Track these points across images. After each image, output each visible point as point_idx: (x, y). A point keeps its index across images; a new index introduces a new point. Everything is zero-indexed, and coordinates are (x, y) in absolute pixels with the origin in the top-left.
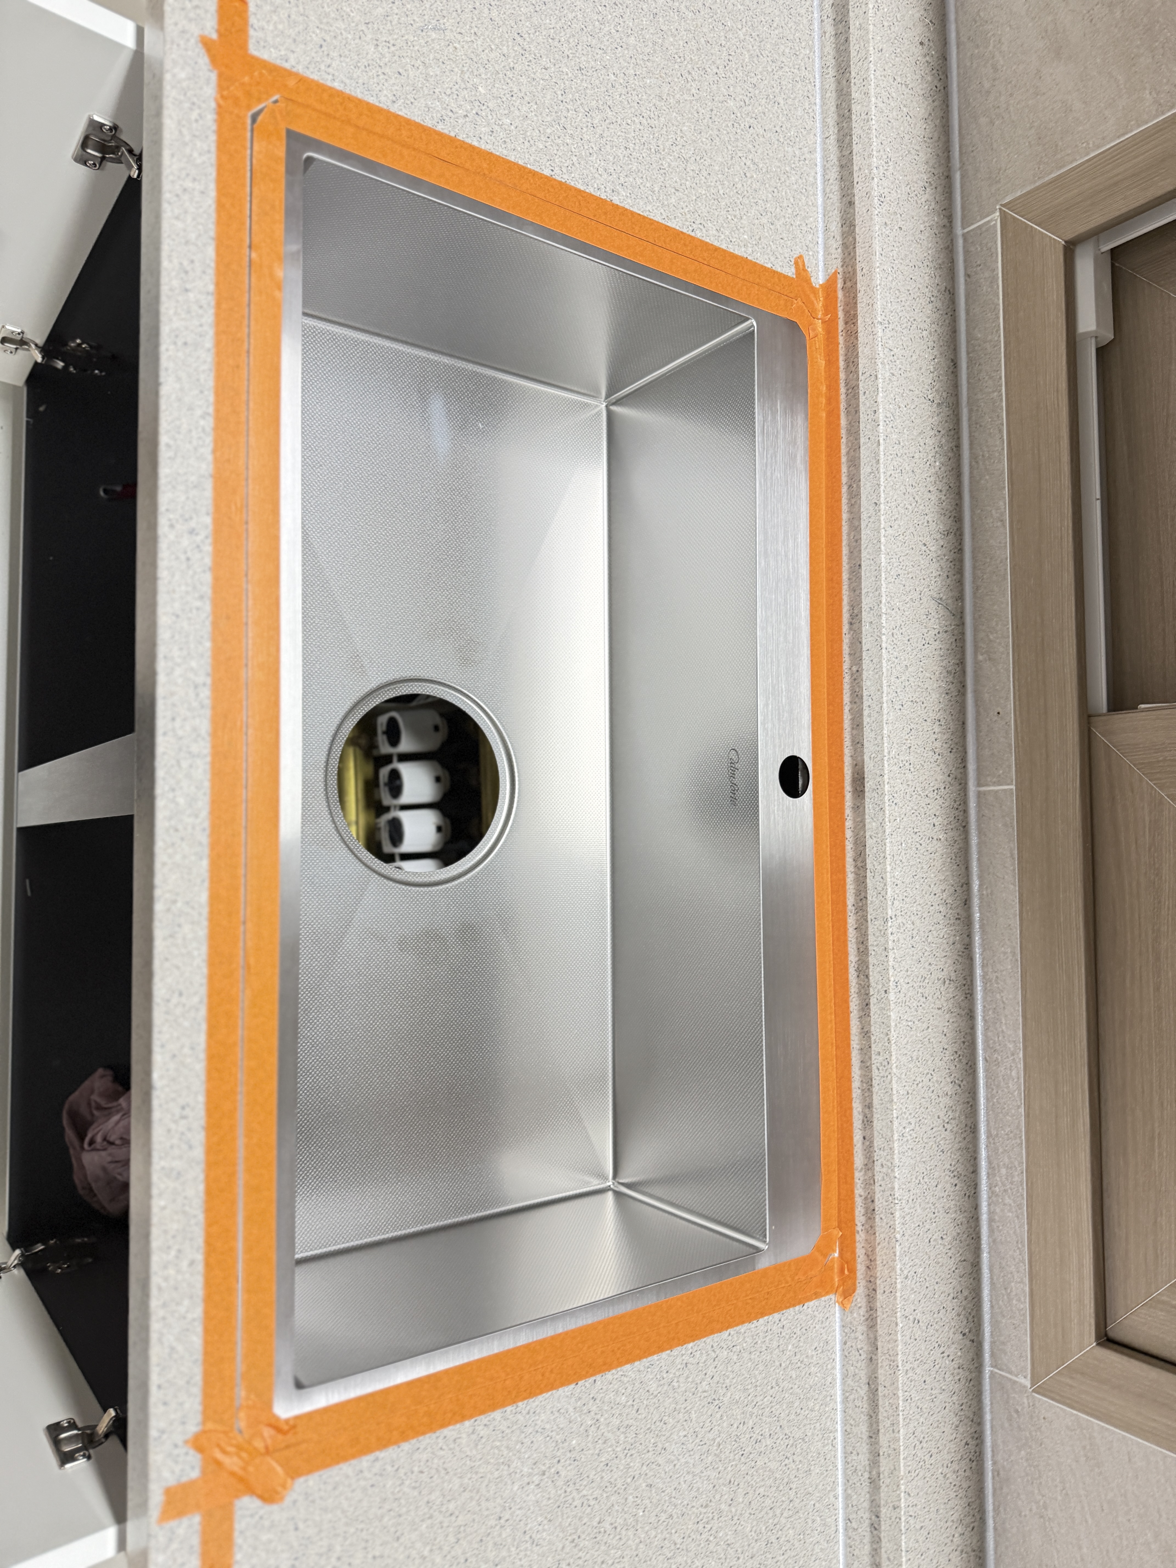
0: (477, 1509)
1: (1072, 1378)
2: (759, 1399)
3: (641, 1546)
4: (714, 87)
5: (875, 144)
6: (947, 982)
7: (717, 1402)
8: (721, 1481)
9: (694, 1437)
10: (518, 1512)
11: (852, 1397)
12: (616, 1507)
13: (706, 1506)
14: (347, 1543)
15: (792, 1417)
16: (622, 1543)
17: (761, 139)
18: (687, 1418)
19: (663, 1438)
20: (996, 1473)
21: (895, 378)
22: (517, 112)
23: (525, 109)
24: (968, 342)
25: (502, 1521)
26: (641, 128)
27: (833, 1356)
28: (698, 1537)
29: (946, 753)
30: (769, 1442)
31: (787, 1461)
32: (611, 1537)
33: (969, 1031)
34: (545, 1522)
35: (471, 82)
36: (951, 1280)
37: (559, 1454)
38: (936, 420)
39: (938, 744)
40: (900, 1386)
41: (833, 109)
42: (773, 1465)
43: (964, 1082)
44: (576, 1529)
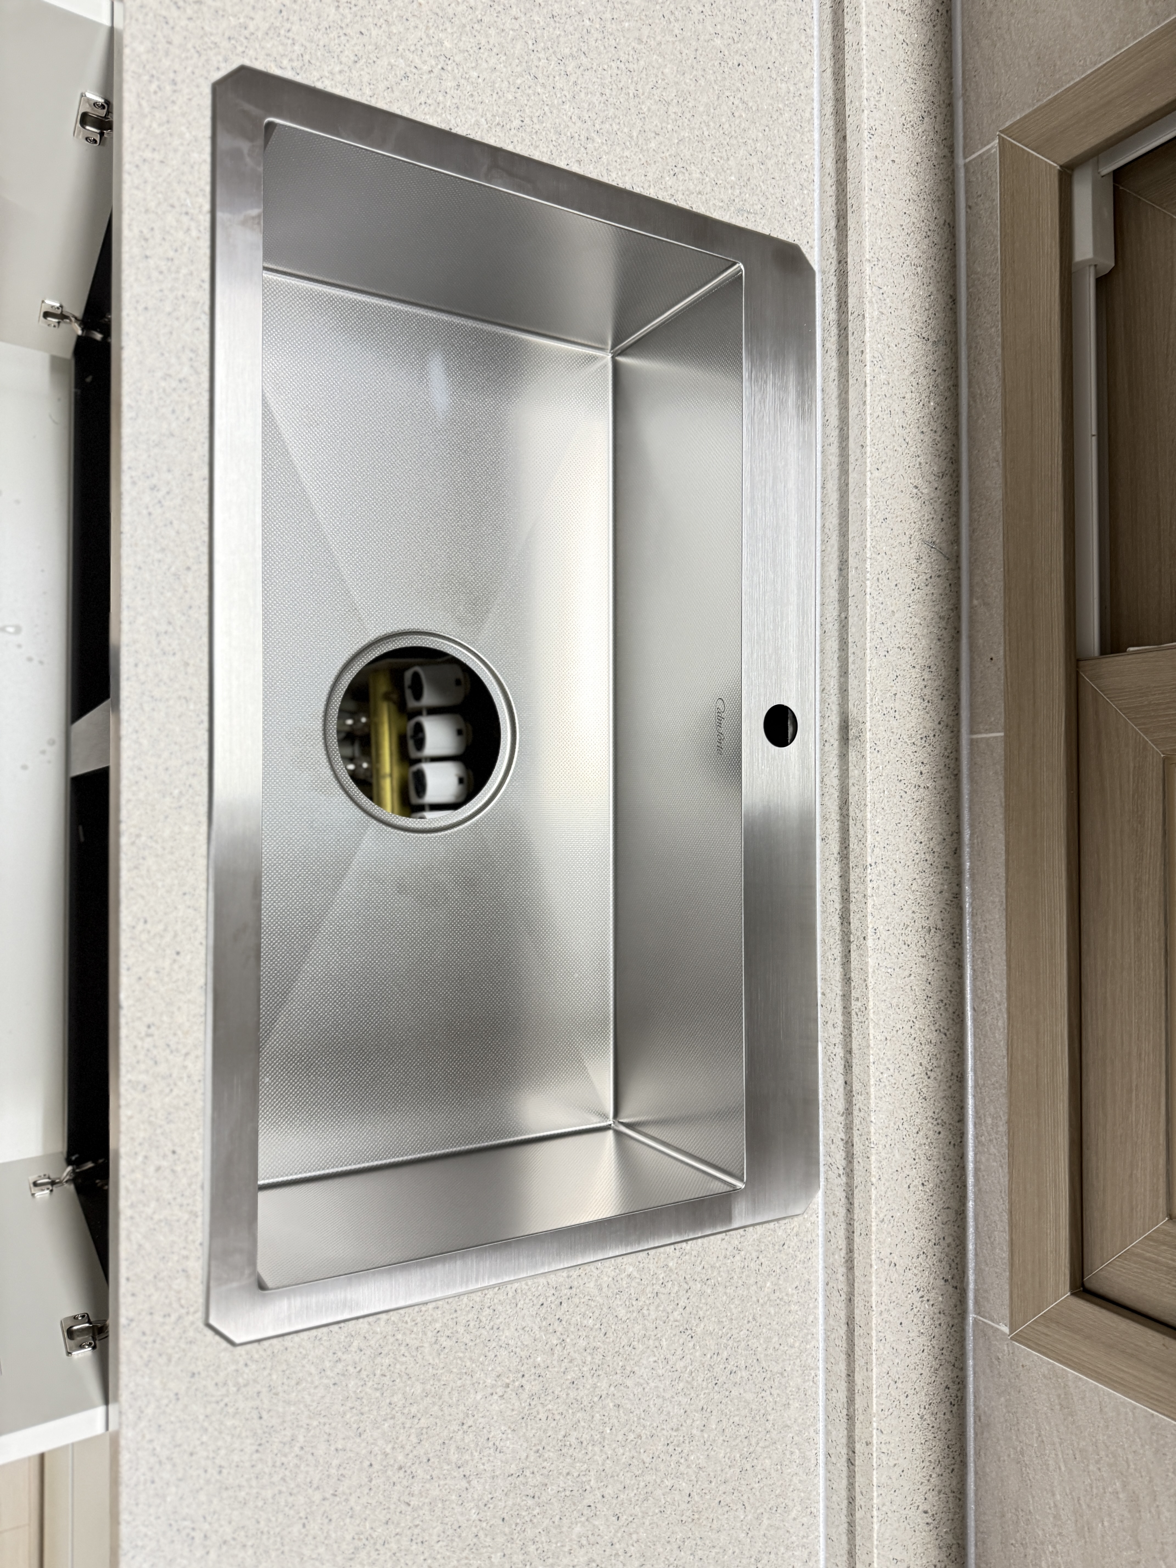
0: (440, 1413)
1: (1048, 1327)
2: (734, 1331)
3: (608, 1461)
4: (700, 26)
5: (865, 75)
6: (933, 930)
7: (690, 1332)
8: (692, 1407)
9: (665, 1362)
10: (481, 1420)
11: (833, 1336)
12: (582, 1423)
13: (677, 1430)
14: (310, 1434)
15: (771, 1351)
16: (587, 1457)
17: (752, 77)
18: (657, 1344)
19: (632, 1362)
20: (978, 1418)
21: (884, 317)
22: (485, 65)
23: (493, 61)
24: (968, 276)
25: (465, 1427)
26: (619, 72)
27: (816, 1296)
28: (668, 1458)
29: (937, 700)
30: (745, 1374)
31: (763, 1394)
32: (577, 1450)
33: (956, 980)
34: (509, 1431)
35: (436, 38)
36: (932, 1227)
37: (522, 1369)
38: (930, 359)
39: (927, 691)
40: (874, 1326)
41: (830, 41)
42: (749, 1396)
43: (951, 1031)
44: (541, 1441)
